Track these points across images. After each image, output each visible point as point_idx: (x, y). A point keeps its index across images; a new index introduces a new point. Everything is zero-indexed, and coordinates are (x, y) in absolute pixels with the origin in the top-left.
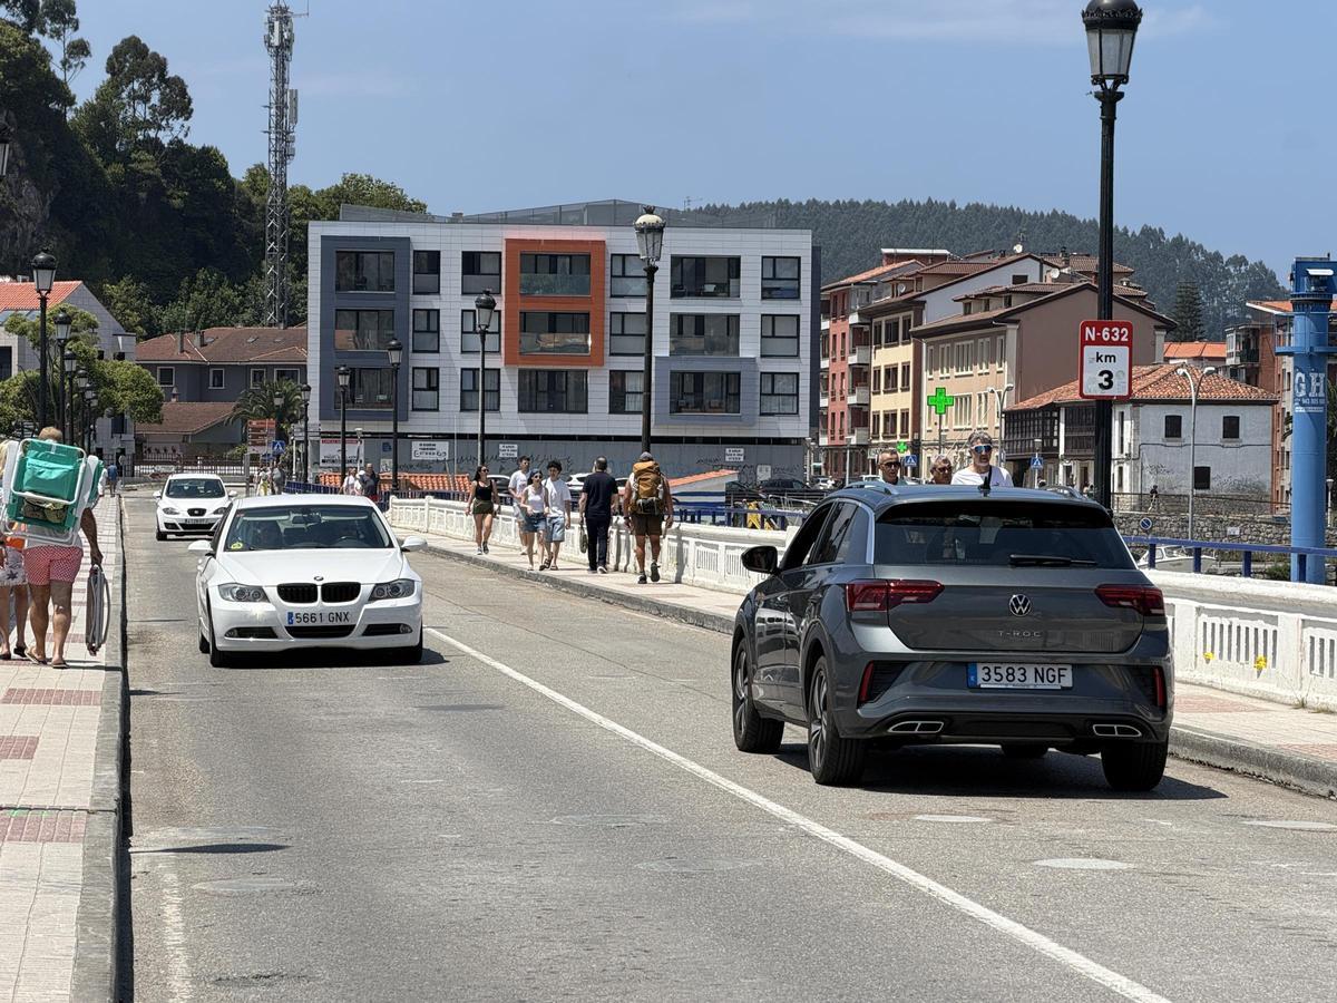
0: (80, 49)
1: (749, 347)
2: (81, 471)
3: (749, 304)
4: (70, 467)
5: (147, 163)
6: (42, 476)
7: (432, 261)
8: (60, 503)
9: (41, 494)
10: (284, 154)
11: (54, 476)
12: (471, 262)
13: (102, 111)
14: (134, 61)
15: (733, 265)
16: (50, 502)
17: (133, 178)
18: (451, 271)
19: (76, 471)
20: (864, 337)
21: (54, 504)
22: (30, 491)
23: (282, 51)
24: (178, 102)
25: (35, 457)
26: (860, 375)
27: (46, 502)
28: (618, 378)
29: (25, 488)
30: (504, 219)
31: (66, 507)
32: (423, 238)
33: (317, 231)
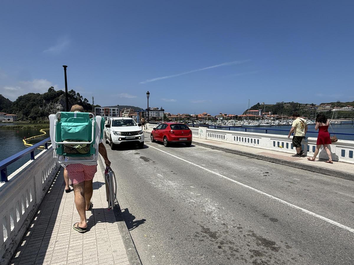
0: (83, 99)
1: (116, 113)
2: (93, 125)
3: (116, 111)
4: (86, 124)
5: (86, 104)
6: (70, 132)
7: (101, 109)
8: (85, 144)
9: (73, 140)
10: (93, 104)
11: (77, 130)
12: (103, 109)
13: (84, 102)
14: (85, 99)
15: (115, 109)
16: (78, 145)
17: (86, 105)
18: (102, 110)
19: (90, 126)
20: (122, 113)
21: (81, 145)
22: (66, 140)
23: (93, 99)
24: (88, 101)
25: (66, 121)
26: (122, 114)
27: (76, 145)
28: (110, 115)
29: (62, 139)
30: (105, 107)
31: (88, 145)
32: (100, 108)
33: (95, 108)
